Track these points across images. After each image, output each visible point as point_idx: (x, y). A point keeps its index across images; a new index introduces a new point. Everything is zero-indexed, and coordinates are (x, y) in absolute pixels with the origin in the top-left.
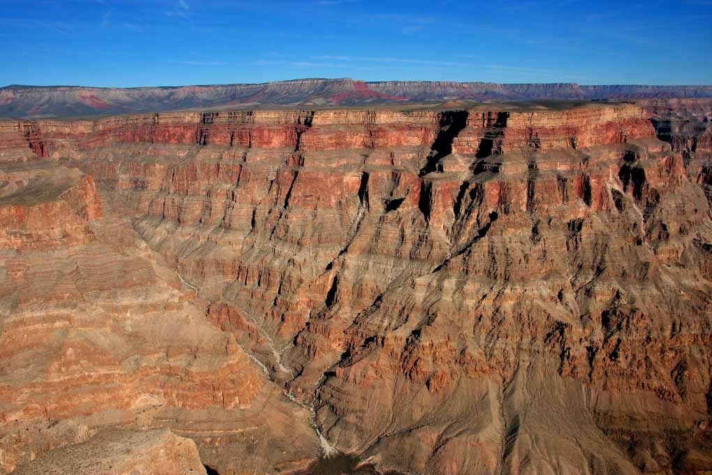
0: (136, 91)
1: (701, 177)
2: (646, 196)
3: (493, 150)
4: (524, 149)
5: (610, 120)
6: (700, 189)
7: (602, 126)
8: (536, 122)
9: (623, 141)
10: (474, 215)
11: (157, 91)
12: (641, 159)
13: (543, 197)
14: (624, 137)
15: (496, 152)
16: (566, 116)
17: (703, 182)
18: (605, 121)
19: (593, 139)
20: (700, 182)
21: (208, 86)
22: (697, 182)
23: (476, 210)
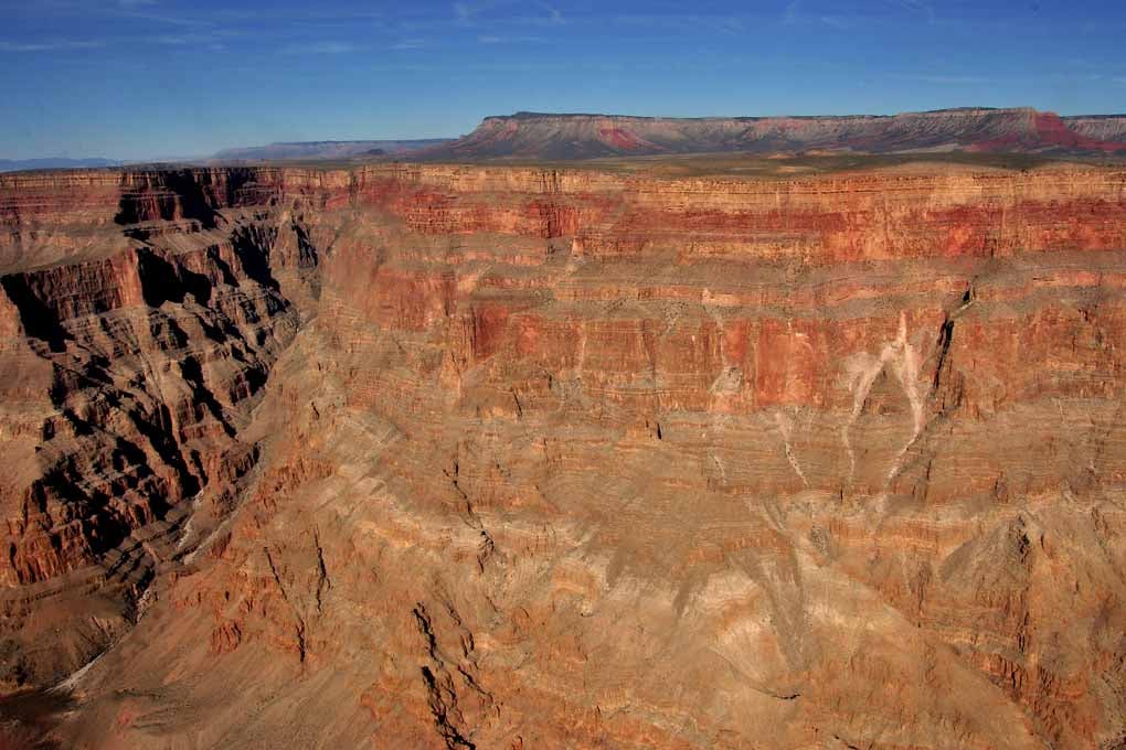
0: (698, 124)
11: (727, 124)
21: (811, 118)
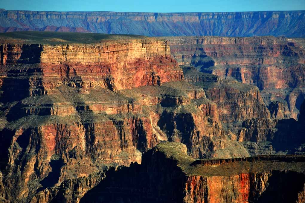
1: (242, 133)
2: (198, 146)
3: (31, 90)
4: (63, 90)
5: (139, 57)
6: (243, 147)
7: (130, 64)
8: (72, 57)
9: (155, 83)
10: (32, 164)
12: (184, 104)
13: (104, 141)
14: (156, 79)
15: (37, 93)
16: (97, 51)
17: (245, 139)
18: (133, 57)
19: (124, 81)
20: (241, 140)
22: (238, 140)
23: (34, 159)
